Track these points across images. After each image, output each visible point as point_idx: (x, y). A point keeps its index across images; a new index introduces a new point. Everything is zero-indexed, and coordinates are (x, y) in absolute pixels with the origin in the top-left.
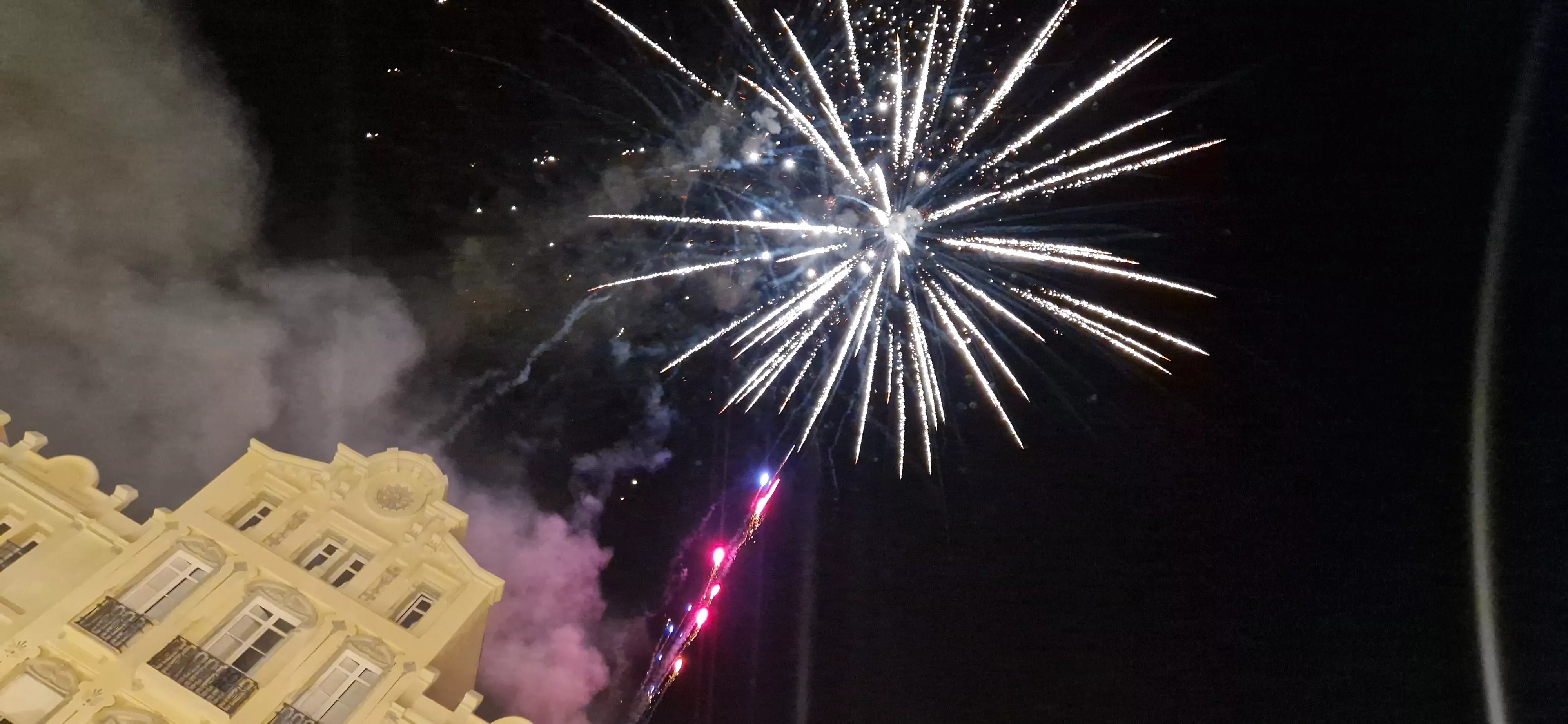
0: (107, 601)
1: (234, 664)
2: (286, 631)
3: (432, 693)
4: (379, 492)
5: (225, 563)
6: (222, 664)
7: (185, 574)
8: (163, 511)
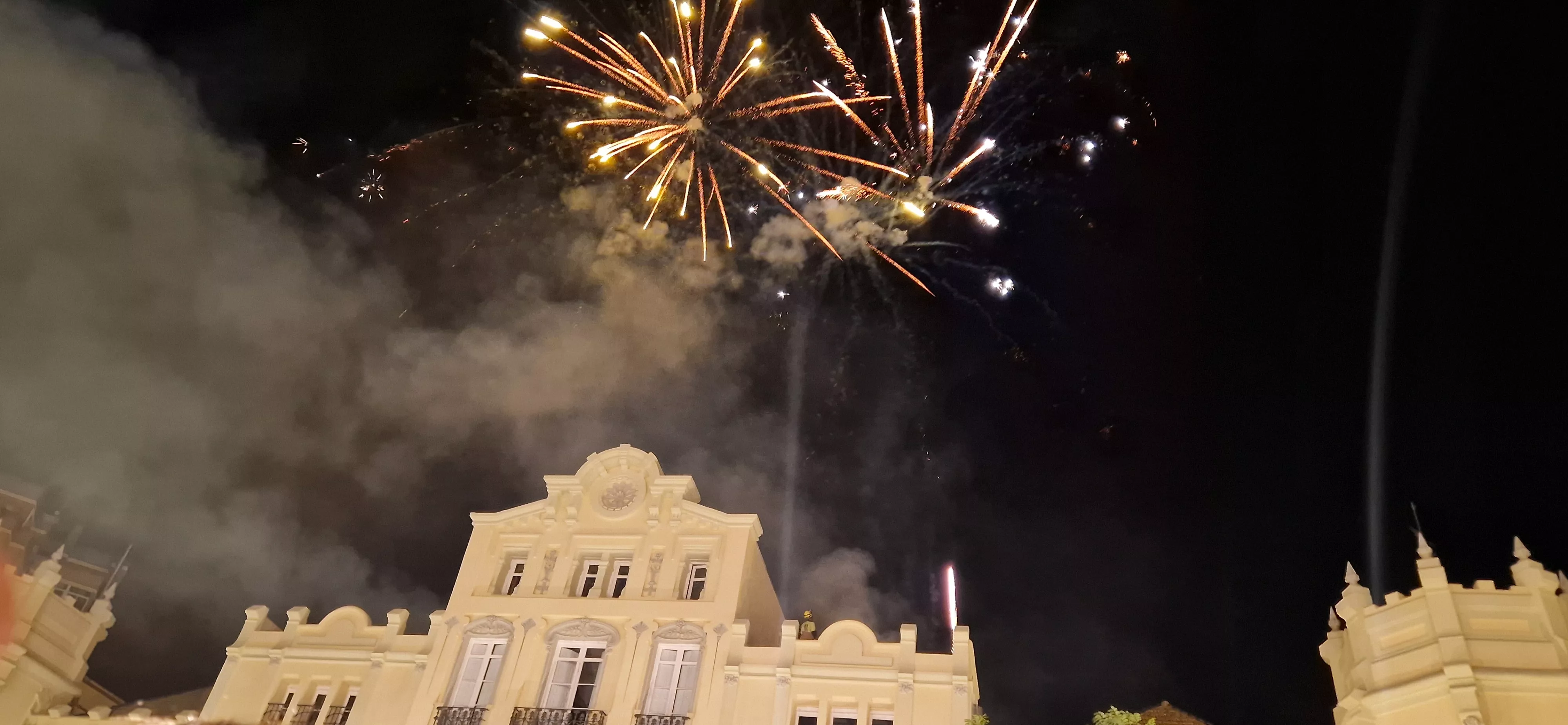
0: (440, 711)
1: (574, 706)
2: (600, 657)
3: (751, 641)
4: (603, 498)
5: (514, 629)
6: (564, 711)
7: (488, 655)
8: (437, 614)
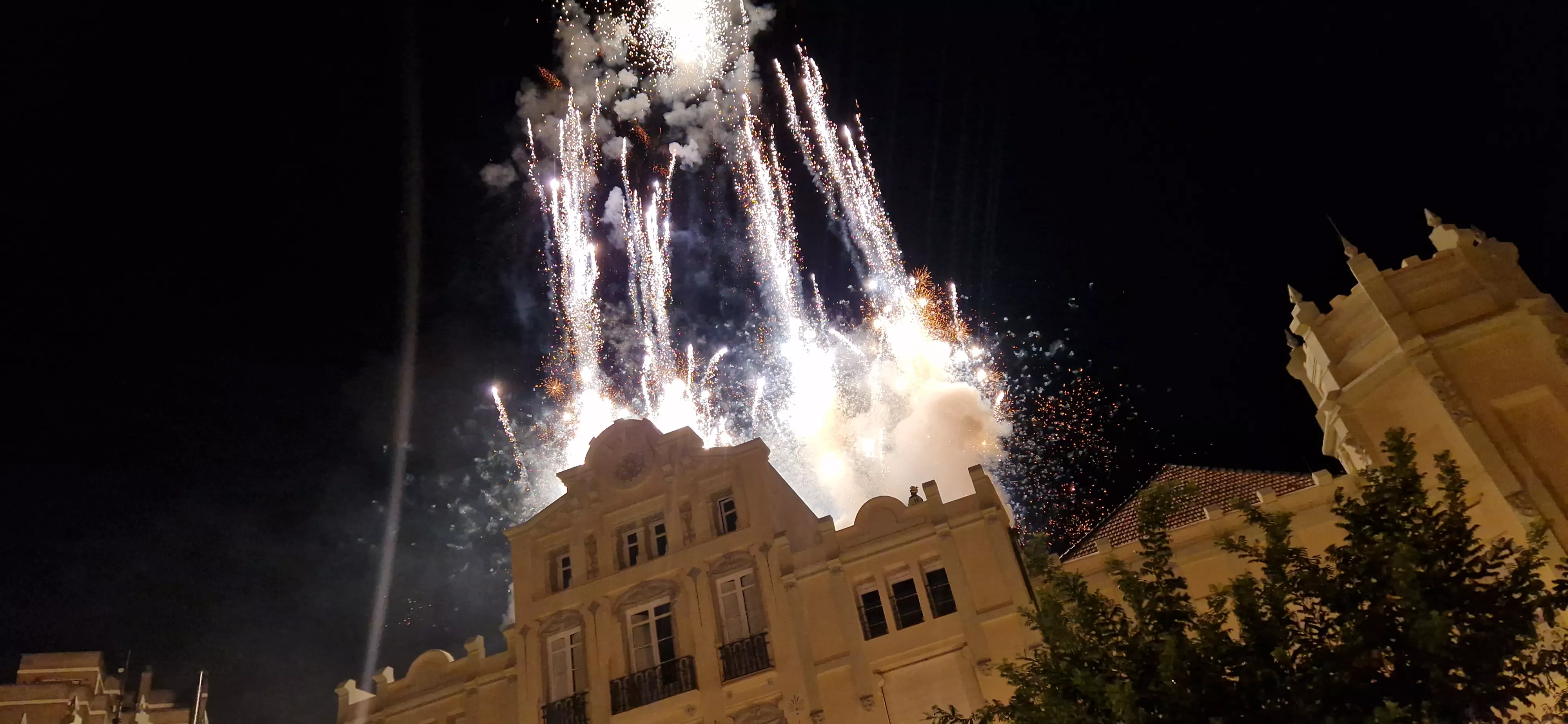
0: (545, 710)
1: (662, 660)
2: (668, 611)
4: (617, 473)
5: (582, 616)
6: (655, 668)
7: (569, 647)
8: (509, 628)
